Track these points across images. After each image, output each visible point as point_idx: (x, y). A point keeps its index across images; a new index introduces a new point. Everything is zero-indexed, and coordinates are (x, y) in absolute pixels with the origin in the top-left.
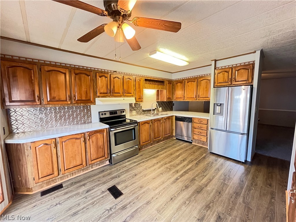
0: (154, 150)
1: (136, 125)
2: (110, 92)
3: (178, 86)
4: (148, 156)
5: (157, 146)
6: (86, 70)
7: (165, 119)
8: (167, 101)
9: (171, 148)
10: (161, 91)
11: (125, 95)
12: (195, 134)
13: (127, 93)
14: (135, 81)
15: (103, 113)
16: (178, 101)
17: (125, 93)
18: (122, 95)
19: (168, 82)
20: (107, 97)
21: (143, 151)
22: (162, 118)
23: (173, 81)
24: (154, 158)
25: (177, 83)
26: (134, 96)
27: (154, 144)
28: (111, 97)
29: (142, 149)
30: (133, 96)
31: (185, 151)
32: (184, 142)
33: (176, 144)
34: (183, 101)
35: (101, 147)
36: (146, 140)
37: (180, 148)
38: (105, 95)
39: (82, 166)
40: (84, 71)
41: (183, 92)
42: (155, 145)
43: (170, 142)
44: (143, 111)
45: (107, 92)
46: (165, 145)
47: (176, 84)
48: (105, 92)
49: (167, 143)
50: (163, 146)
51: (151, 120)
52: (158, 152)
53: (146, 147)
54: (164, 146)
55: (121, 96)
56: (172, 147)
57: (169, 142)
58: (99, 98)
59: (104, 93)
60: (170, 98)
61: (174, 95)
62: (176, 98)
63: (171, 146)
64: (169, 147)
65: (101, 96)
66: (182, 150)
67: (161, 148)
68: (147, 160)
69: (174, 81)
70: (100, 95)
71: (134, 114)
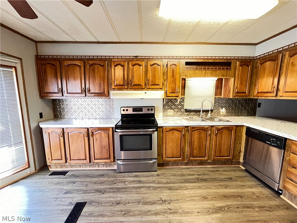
0: (184, 175)
1: (155, 129)
2: (128, 83)
3: (264, 69)
4: (165, 181)
5: (196, 169)
6: (101, 59)
7: (218, 130)
8: (236, 97)
9: (218, 184)
10: (227, 80)
11: (149, 87)
12: (291, 180)
13: (152, 85)
14: (167, 67)
15: (125, 109)
16: (263, 98)
17: (148, 85)
18: (143, 87)
19: (241, 62)
20: (124, 90)
21: (167, 169)
22: (212, 126)
23: (256, 61)
24: (170, 189)
25: (263, 61)
26: (164, 89)
27: (193, 165)
28: (129, 91)
29: (167, 166)
30: (162, 89)
31: (244, 207)
32: (259, 183)
33: (236, 181)
34: (274, 98)
35: (106, 147)
36: (173, 154)
37: (237, 192)
38: (121, 87)
39: (86, 162)
40: (99, 61)
41: (276, 80)
42: (193, 167)
43: (226, 171)
44: (187, 111)
45: (123, 84)
46: (210, 173)
47: (261, 64)
48: (122, 83)
49: (218, 171)
50: (204, 174)
51: (186, 127)
52: (187, 181)
53: (176, 165)
54: (208, 174)
55: (142, 89)
56: (221, 184)
57: (224, 171)
58: (114, 90)
59: (120, 85)
60: (245, 93)
61: (255, 86)
62: (258, 93)
63: (221, 180)
64: (215, 180)
65: (117, 89)
66: (238, 201)
67: (198, 175)
68: (156, 187)
69: (257, 59)
70: (115, 87)
71: (169, 114)
